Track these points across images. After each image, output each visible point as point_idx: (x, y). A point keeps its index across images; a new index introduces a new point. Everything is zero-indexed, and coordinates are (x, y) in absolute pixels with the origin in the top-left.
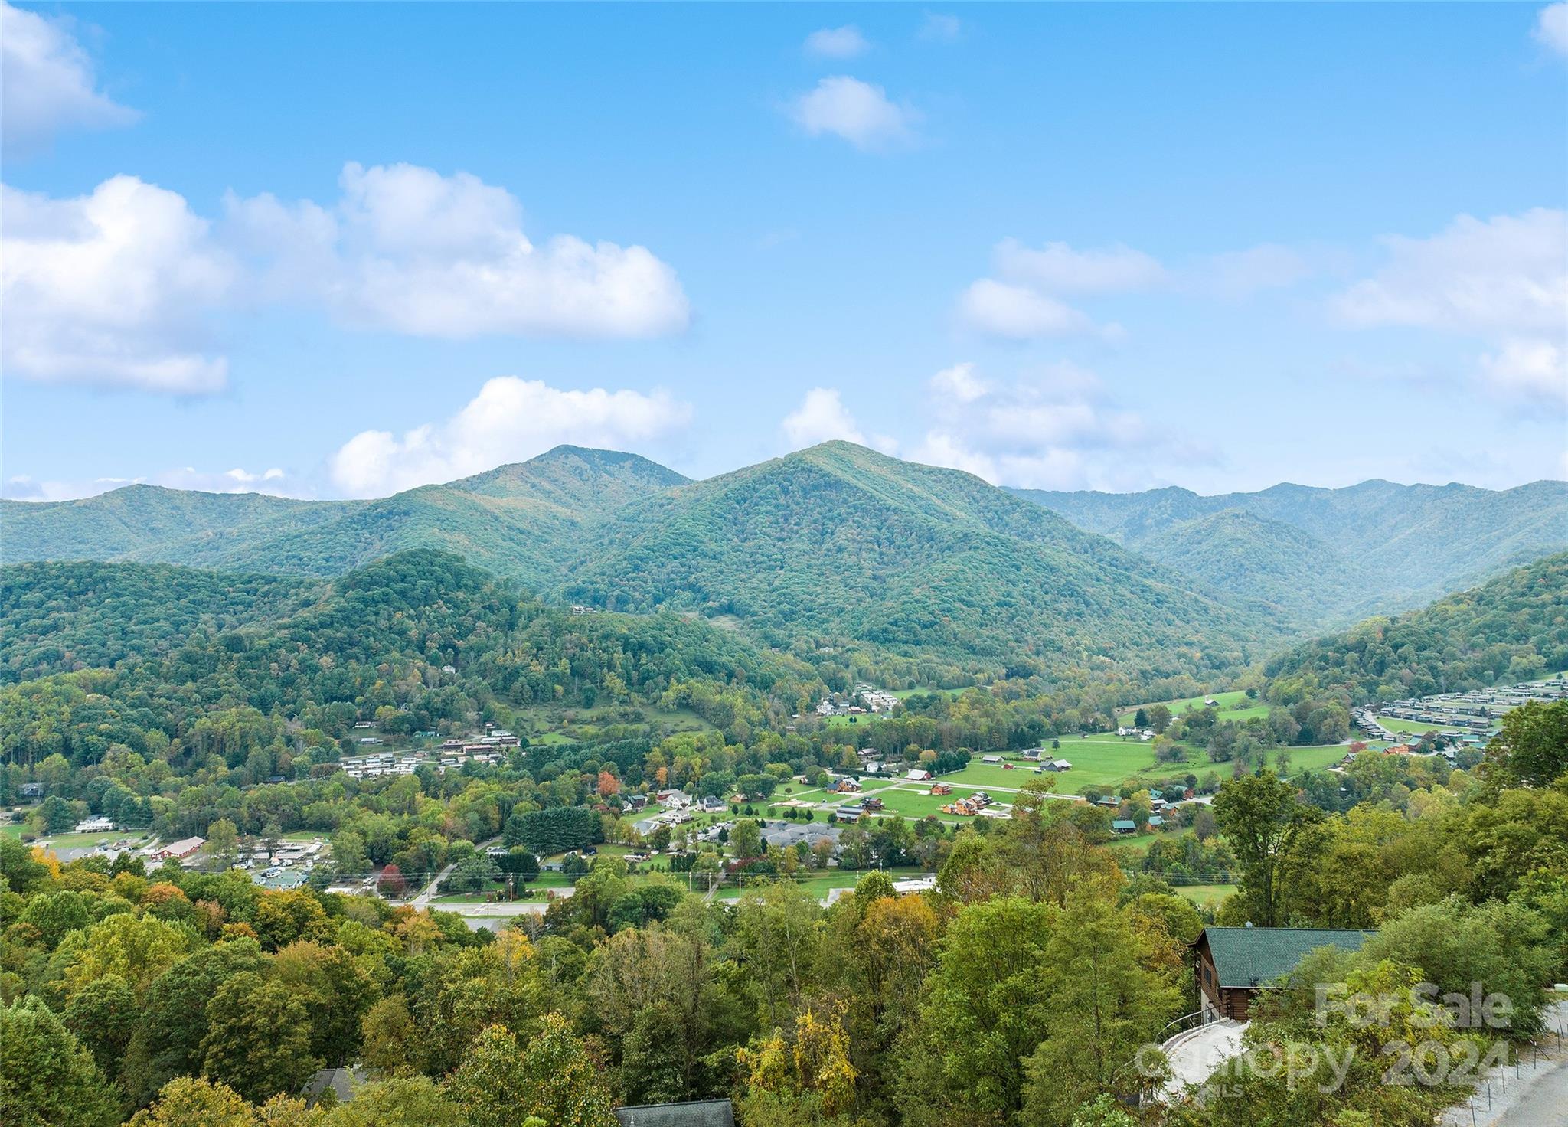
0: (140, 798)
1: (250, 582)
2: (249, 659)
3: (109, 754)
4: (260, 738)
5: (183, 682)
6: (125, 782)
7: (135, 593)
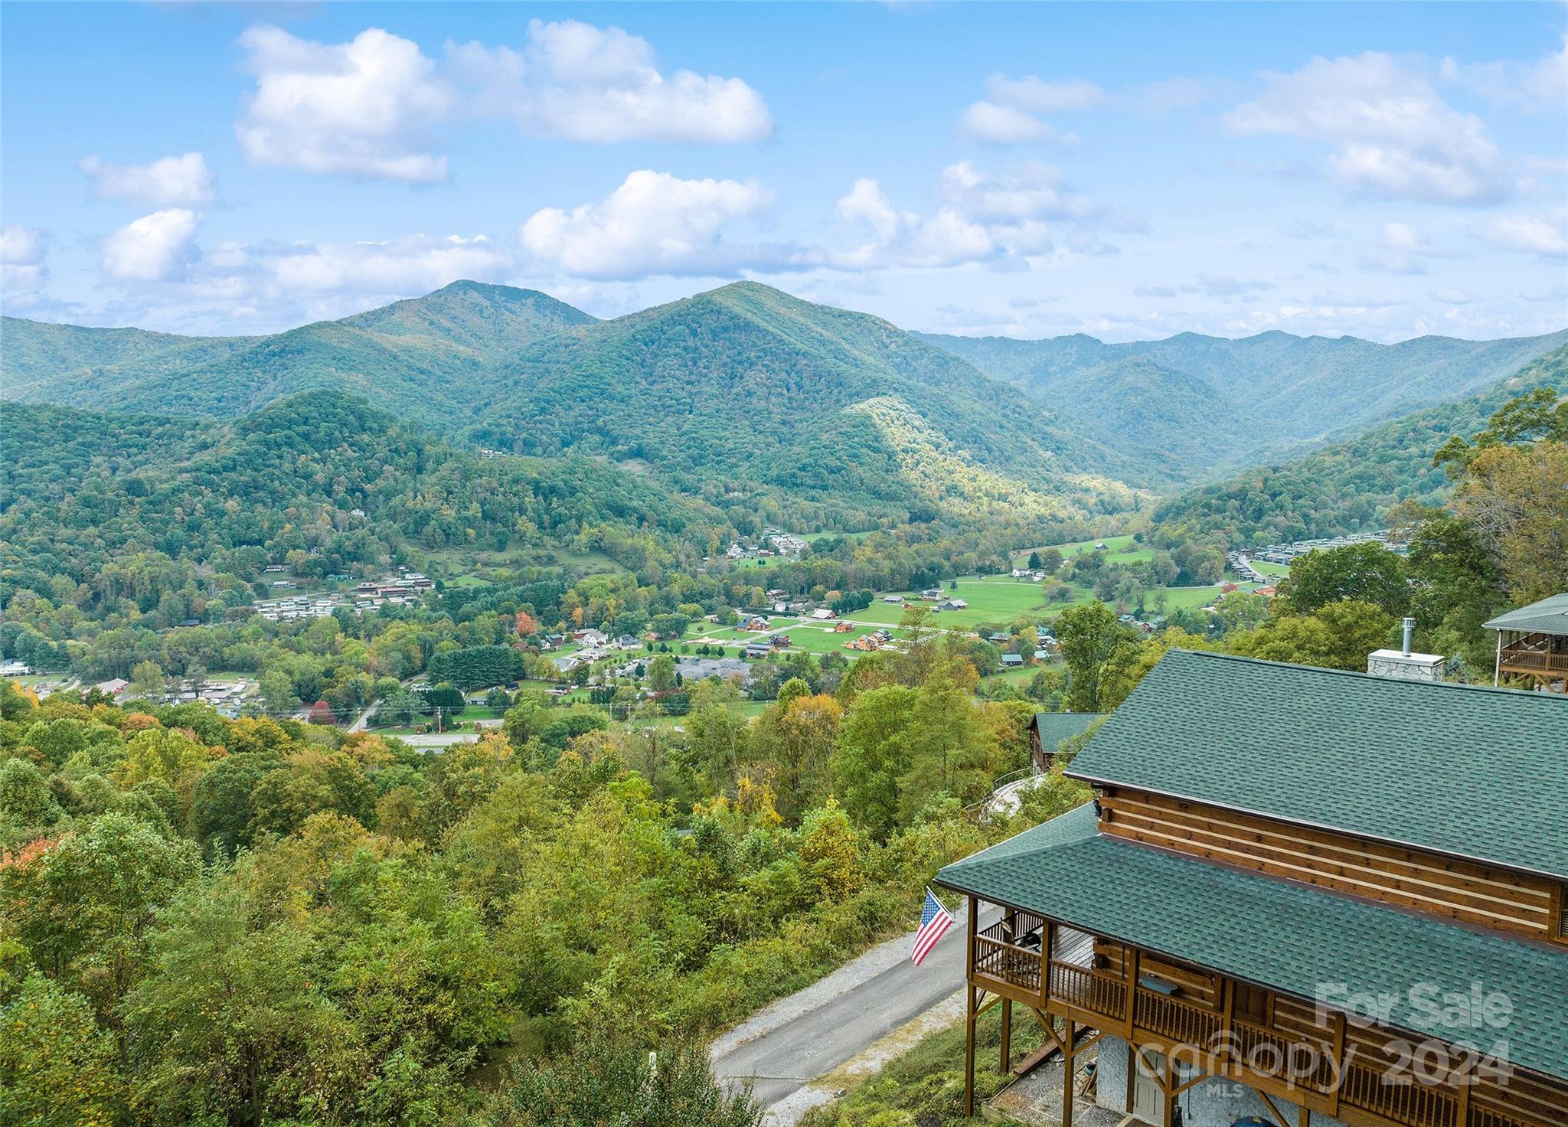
0: (54, 643)
1: (142, 423)
2: (151, 503)
3: (15, 599)
4: (171, 583)
5: (85, 527)
6: (36, 627)
7: (18, 435)
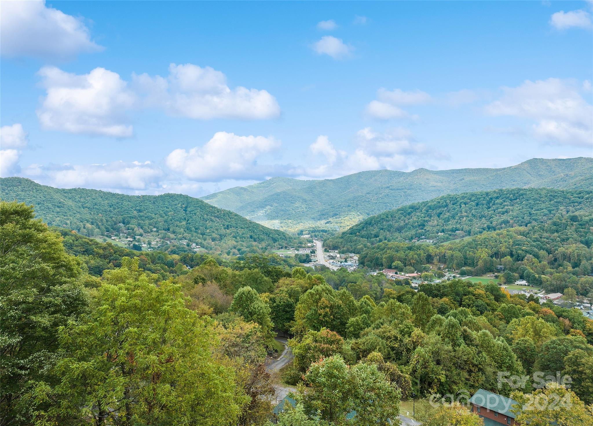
0: (537, 275)
1: (580, 193)
2: (580, 225)
3: (526, 258)
4: (586, 257)
5: (553, 233)
6: (532, 269)
7: (534, 199)
